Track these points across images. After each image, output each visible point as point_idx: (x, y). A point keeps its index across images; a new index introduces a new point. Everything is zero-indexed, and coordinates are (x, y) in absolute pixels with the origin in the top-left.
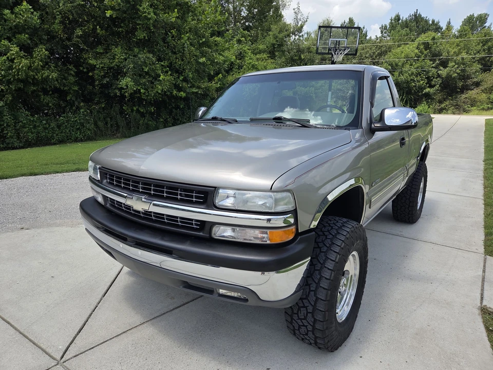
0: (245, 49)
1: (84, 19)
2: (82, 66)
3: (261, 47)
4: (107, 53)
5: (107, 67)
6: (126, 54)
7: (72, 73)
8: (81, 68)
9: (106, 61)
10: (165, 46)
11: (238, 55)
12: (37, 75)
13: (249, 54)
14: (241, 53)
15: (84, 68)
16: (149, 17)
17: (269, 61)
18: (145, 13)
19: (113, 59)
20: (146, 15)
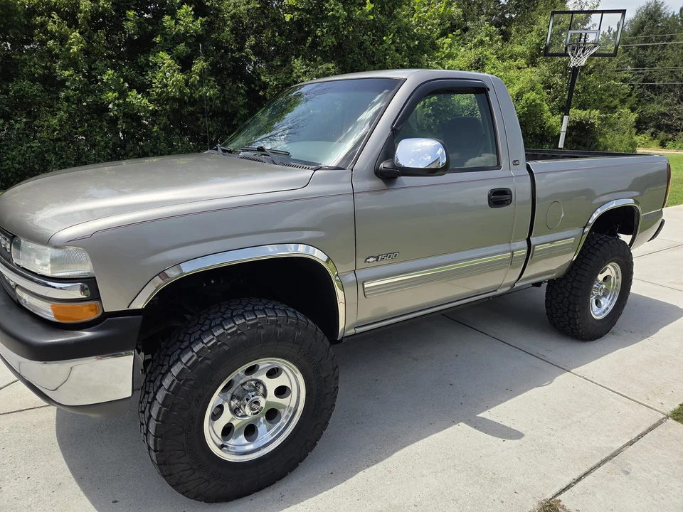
0: (488, 53)
1: (260, 24)
2: (254, 83)
3: (518, 49)
4: (285, 66)
5: (283, 84)
6: (307, 65)
7: (242, 91)
8: (253, 86)
9: (282, 76)
10: (361, 55)
11: (475, 63)
12: (195, 93)
13: (493, 60)
14: (479, 59)
15: (256, 86)
16: (338, 15)
17: (529, 70)
18: (332, 10)
19: (291, 73)
20: (334, 13)
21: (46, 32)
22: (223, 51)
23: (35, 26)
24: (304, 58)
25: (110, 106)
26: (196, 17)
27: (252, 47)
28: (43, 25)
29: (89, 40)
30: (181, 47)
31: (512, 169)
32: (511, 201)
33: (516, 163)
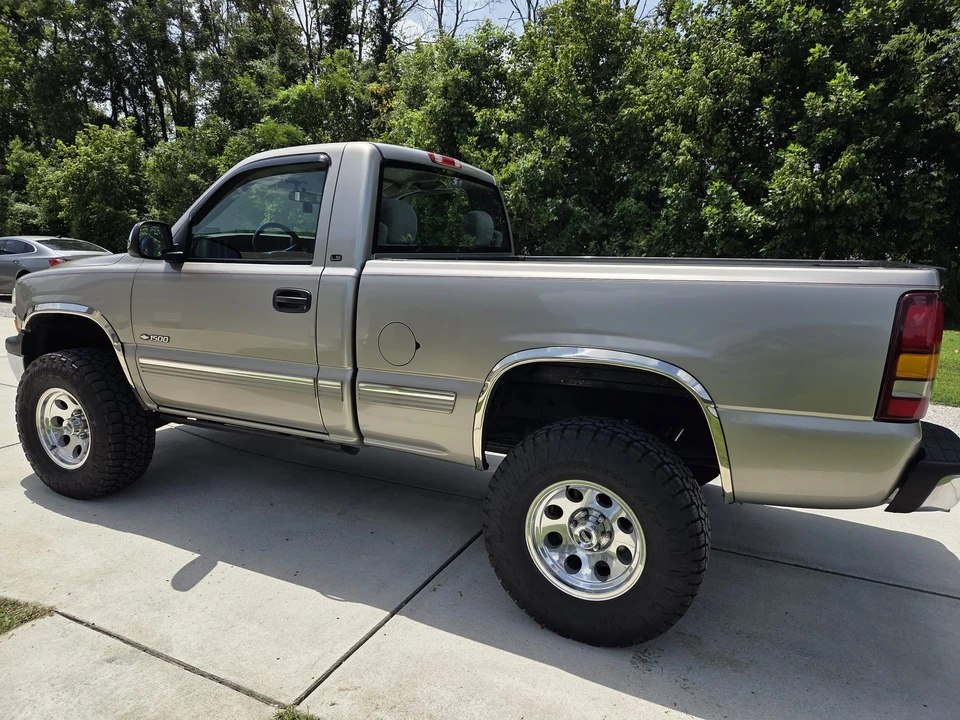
26: (859, 86)
31: (328, 266)
32: (309, 307)
33: (336, 259)
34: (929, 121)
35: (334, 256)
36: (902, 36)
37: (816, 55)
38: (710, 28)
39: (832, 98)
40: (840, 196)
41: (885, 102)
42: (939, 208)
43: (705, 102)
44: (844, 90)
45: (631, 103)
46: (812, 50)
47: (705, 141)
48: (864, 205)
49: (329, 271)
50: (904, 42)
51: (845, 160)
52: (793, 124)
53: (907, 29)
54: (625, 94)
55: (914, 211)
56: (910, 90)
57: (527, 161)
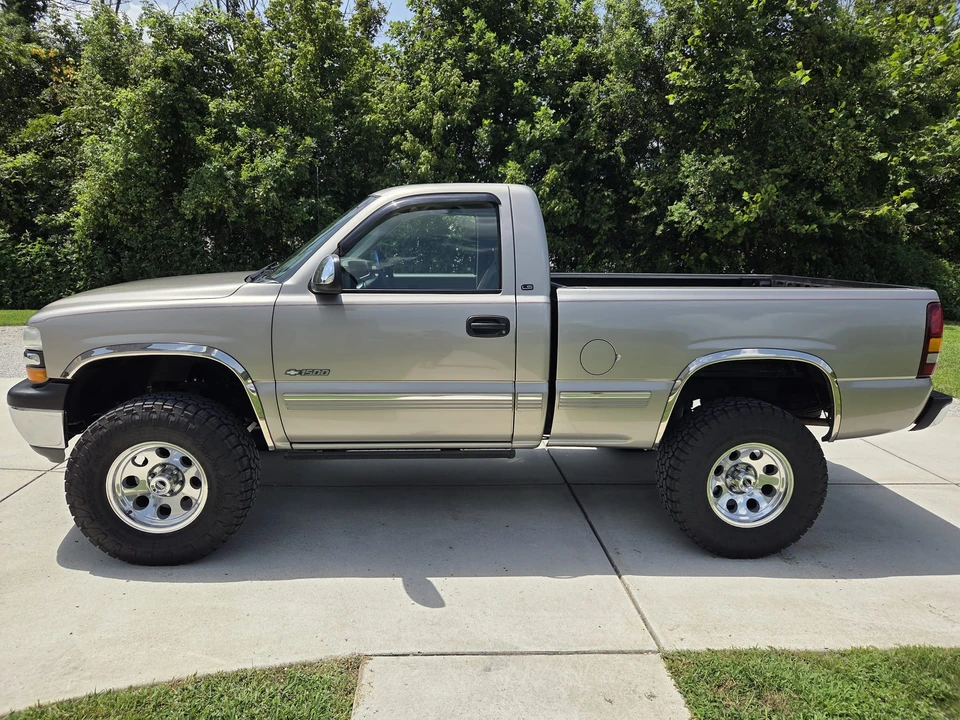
18: (737, 81)
19: (676, 173)
20: (737, 85)
21: (400, 151)
22: (585, 152)
23: (392, 147)
24: (699, 152)
25: (450, 228)
26: (555, 118)
27: (624, 145)
28: (398, 144)
29: (441, 155)
30: (536, 155)
31: (520, 294)
32: (508, 332)
33: (527, 288)
34: (601, 152)
35: (525, 286)
36: (583, 84)
37: (519, 89)
38: (428, 51)
39: (538, 126)
40: (549, 205)
41: (572, 134)
42: (610, 218)
43: (439, 118)
44: (545, 122)
45: (370, 110)
46: (516, 84)
47: (438, 153)
48: (565, 213)
49: (521, 299)
50: (583, 89)
51: (551, 174)
52: (507, 145)
53: (586, 78)
54: (362, 102)
55: (594, 221)
56: (587, 126)
57: (275, 159)
